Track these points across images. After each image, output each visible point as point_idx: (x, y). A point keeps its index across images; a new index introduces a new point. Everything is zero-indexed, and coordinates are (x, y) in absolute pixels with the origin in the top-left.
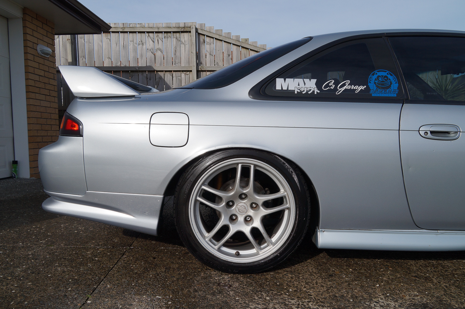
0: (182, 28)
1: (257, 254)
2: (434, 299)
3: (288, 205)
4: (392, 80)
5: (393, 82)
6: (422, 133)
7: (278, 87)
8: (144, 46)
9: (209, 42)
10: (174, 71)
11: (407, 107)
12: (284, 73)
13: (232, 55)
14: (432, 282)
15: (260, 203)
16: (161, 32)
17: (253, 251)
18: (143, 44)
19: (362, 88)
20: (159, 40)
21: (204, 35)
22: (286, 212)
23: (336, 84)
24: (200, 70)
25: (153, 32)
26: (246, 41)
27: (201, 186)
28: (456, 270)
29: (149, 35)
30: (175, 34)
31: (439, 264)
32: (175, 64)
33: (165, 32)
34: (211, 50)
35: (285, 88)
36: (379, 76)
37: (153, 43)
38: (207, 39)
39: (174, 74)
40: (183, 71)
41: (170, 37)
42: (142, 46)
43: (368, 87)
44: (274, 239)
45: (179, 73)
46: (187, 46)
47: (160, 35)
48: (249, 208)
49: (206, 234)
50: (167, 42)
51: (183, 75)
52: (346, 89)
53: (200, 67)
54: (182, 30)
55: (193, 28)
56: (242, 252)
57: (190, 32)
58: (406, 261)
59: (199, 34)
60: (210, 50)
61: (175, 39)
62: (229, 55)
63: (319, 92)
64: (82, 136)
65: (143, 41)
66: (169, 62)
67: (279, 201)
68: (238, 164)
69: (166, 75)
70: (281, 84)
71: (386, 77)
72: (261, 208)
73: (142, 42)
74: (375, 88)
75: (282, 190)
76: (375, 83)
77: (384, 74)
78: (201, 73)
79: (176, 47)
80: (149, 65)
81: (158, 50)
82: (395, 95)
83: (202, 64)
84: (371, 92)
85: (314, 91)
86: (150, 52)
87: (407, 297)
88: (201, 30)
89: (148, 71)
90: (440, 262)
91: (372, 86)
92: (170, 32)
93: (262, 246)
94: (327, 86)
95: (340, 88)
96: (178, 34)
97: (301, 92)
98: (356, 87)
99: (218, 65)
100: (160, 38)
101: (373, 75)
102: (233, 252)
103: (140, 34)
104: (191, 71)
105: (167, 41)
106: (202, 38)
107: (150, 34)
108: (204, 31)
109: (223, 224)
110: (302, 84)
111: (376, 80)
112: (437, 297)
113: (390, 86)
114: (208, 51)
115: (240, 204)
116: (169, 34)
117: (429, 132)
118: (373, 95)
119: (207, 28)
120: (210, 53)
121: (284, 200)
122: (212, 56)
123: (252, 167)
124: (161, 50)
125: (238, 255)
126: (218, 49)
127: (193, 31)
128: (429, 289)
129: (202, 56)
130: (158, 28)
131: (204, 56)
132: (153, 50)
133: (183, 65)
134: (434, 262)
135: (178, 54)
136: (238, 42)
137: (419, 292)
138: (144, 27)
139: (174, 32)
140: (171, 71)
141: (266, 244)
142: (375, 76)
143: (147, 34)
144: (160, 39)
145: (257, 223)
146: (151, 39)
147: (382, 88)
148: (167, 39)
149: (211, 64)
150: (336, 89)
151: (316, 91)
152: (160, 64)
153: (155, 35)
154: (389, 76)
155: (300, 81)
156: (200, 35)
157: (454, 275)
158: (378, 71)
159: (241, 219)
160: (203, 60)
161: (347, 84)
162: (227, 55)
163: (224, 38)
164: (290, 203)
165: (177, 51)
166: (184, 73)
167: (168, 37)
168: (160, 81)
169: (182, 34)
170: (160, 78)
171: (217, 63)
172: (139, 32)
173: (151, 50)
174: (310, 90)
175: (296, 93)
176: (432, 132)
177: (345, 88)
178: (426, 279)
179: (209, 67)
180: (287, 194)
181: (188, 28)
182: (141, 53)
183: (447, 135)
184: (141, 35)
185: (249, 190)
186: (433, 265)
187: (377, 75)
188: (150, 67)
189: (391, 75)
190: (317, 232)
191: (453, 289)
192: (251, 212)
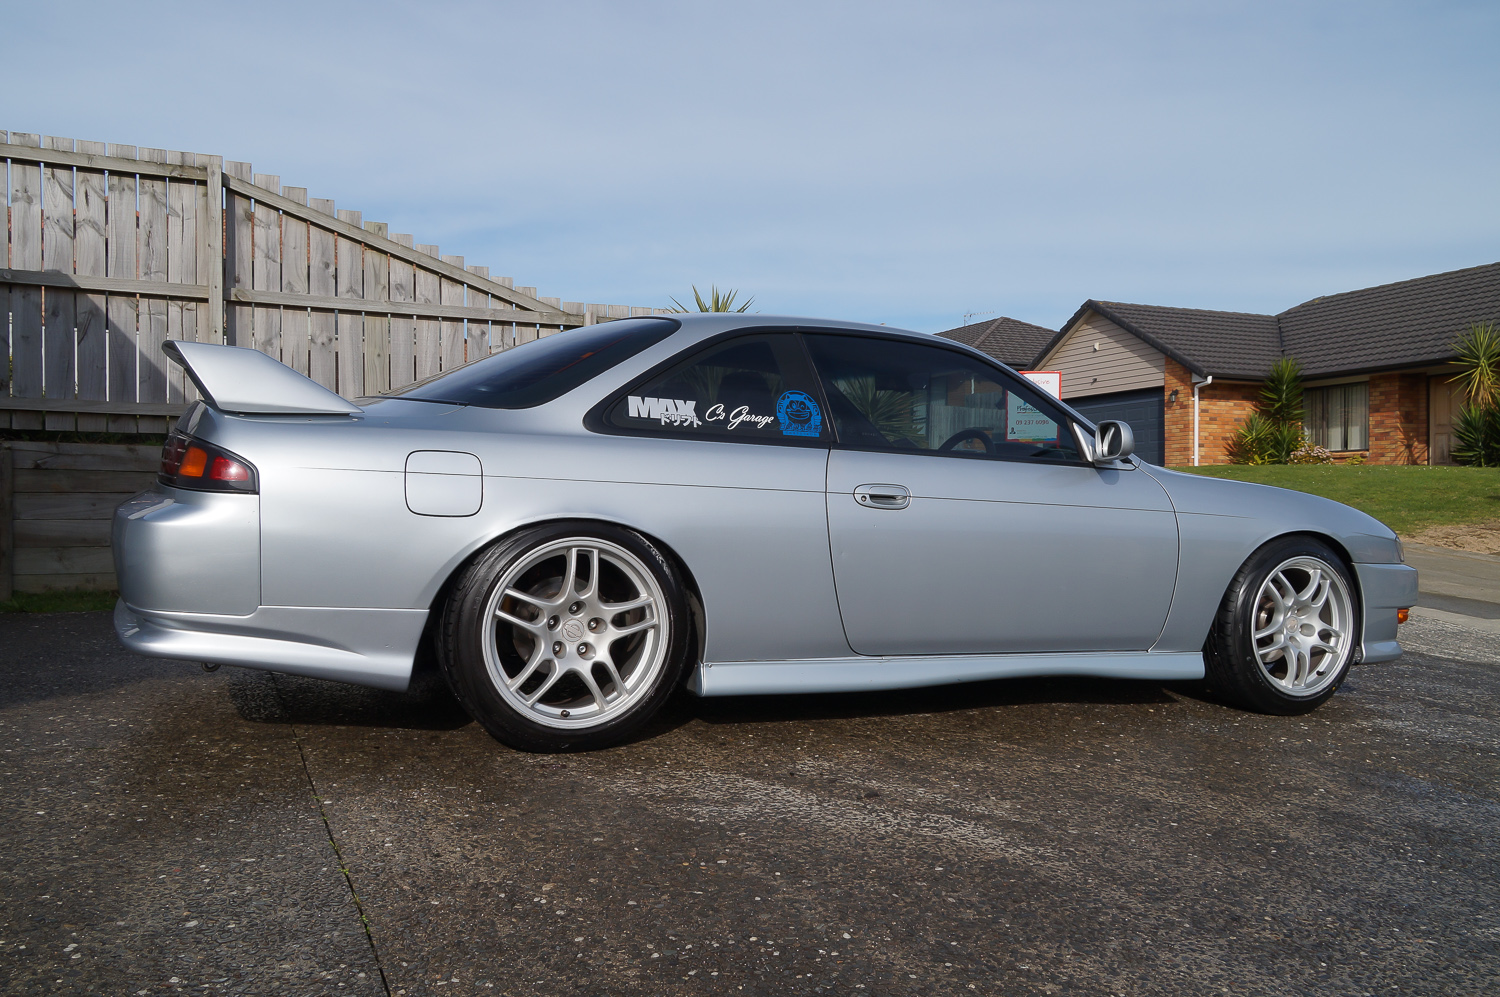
0: (175, 167)
1: (601, 711)
2: (881, 756)
3: (655, 621)
4: (811, 408)
5: (814, 413)
6: (858, 497)
7: (633, 413)
8: (36, 209)
9: (264, 220)
10: (143, 296)
11: (837, 455)
12: (642, 386)
13: (336, 263)
14: (877, 740)
15: (608, 618)
16: (101, 171)
17: (594, 707)
18: (29, 200)
19: (769, 420)
20: (91, 194)
21: (249, 198)
22: (651, 635)
23: (727, 411)
24: (233, 298)
25: (69, 168)
26: (380, 229)
27: (504, 590)
28: (909, 726)
29: (53, 175)
30: (148, 183)
31: (883, 720)
32: (146, 274)
33: (112, 173)
34: (270, 244)
35: (644, 415)
36: (792, 402)
37: (70, 201)
38: (260, 212)
39: (144, 303)
40: (173, 298)
41: (130, 188)
42: (26, 205)
43: (776, 418)
44: (630, 683)
45: (163, 303)
46: (190, 225)
47: (95, 178)
48: (586, 628)
49: (509, 681)
50: (121, 204)
51: (174, 309)
52: (742, 421)
53: (233, 291)
54: (175, 174)
55: (213, 173)
56: (573, 711)
57: (204, 183)
58: (833, 721)
59: (231, 193)
60: (267, 244)
61: (147, 199)
62: (327, 266)
63: (700, 423)
64: (258, 493)
65: (29, 189)
66: (125, 266)
67: (640, 614)
68: (569, 548)
69: (114, 304)
70: (637, 406)
71: (802, 403)
72: (611, 627)
73: (26, 191)
74: (788, 422)
75: (644, 595)
76: (787, 413)
77: (800, 398)
78: (237, 308)
79: (150, 222)
80: (50, 268)
81: (86, 226)
82: (818, 435)
83: (238, 282)
84: (782, 427)
85: (692, 422)
86: (57, 228)
87: (845, 756)
88: (240, 183)
89: (46, 287)
90: (885, 718)
91: (783, 417)
92: (132, 175)
93: (608, 698)
94: (713, 414)
95: (733, 418)
96: (158, 185)
97: (672, 422)
98: (758, 419)
99: (292, 290)
100: (93, 189)
101: (784, 399)
102: (558, 711)
103: (18, 168)
104: (205, 300)
105: (121, 199)
106: (240, 205)
107: (58, 172)
108: (248, 186)
109: (543, 659)
110: (672, 409)
111: (787, 407)
112: (886, 753)
113: (809, 420)
114: (259, 247)
115: (570, 623)
116: (127, 181)
117: (868, 496)
118: (784, 433)
119: (258, 180)
120: (266, 251)
121: (647, 612)
122: (274, 261)
123: (596, 552)
124: (97, 224)
125: (565, 716)
126: (293, 245)
127: (215, 183)
128: (874, 747)
129: (239, 259)
130: (90, 157)
131: (245, 258)
132: (66, 221)
133: (177, 279)
134: (877, 719)
135: (158, 243)
136: (356, 231)
137: (859, 750)
138: (36, 148)
139: (144, 176)
140: (133, 295)
141: (615, 693)
142: (786, 402)
143: (47, 172)
144: (96, 192)
145: (602, 655)
146: (60, 185)
147: (799, 422)
148: (120, 193)
149: (268, 287)
150: (727, 420)
151: (697, 422)
152: (94, 270)
153: (78, 176)
154: (807, 402)
155: (669, 402)
156: (236, 197)
157: (906, 731)
158: (791, 393)
159: (571, 648)
160: (243, 270)
161: (744, 413)
162: (321, 265)
163: (314, 214)
164: (660, 616)
165: (154, 234)
166: (180, 303)
167: (124, 190)
168: (93, 321)
169: (175, 186)
170: (91, 312)
171: (289, 283)
172: (15, 161)
173: (62, 223)
174: (686, 420)
175: (663, 424)
176: (872, 497)
177: (741, 418)
178: (868, 737)
179: (261, 294)
180: (655, 600)
181: (194, 171)
182: (24, 228)
183: (893, 501)
184: (24, 169)
185: (591, 592)
186: (875, 723)
187: (789, 400)
188: (57, 273)
189: (811, 401)
190: (698, 668)
191: (906, 744)
192: (590, 638)
